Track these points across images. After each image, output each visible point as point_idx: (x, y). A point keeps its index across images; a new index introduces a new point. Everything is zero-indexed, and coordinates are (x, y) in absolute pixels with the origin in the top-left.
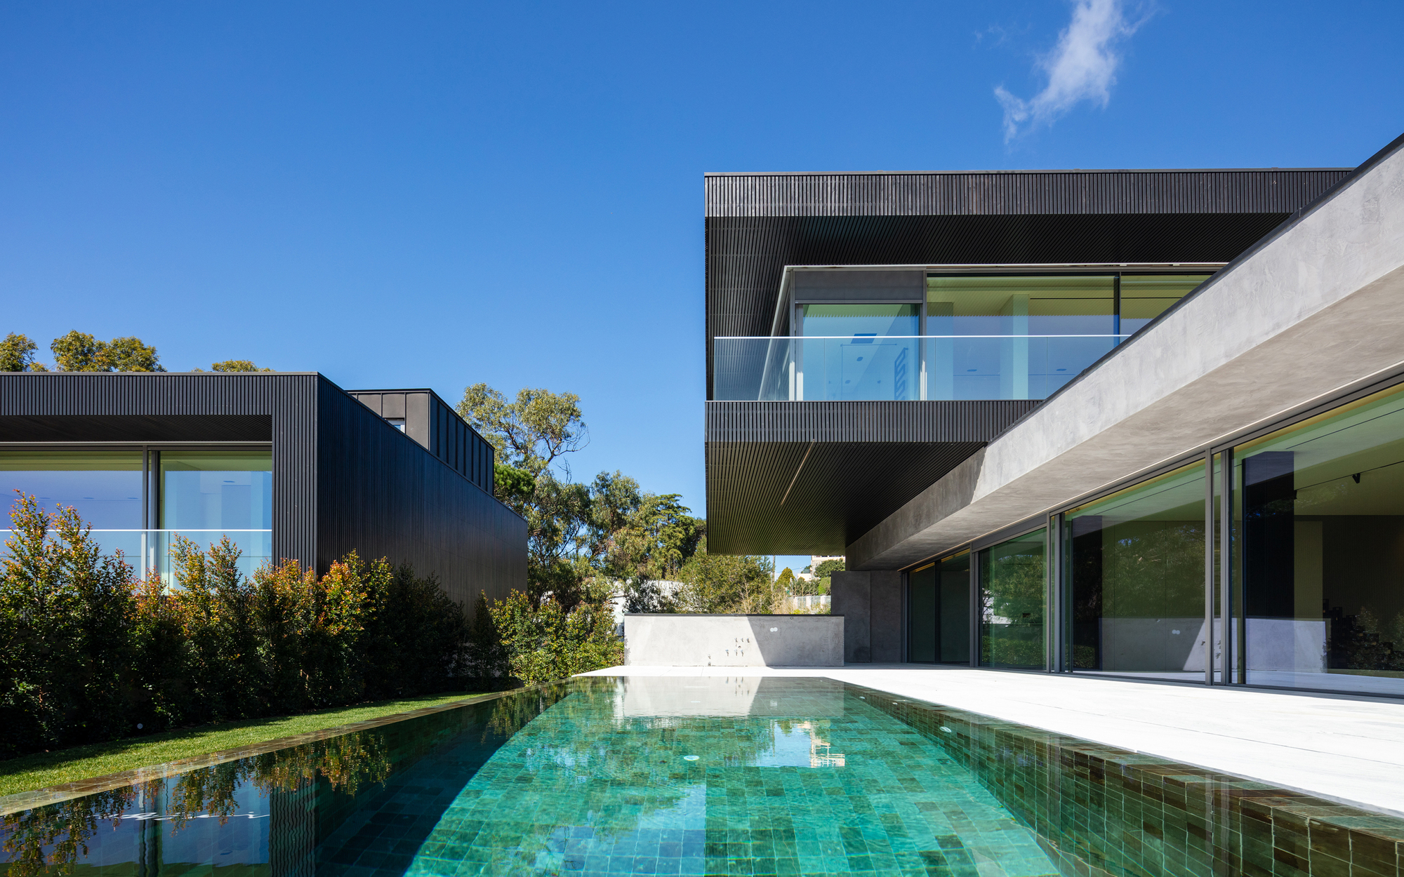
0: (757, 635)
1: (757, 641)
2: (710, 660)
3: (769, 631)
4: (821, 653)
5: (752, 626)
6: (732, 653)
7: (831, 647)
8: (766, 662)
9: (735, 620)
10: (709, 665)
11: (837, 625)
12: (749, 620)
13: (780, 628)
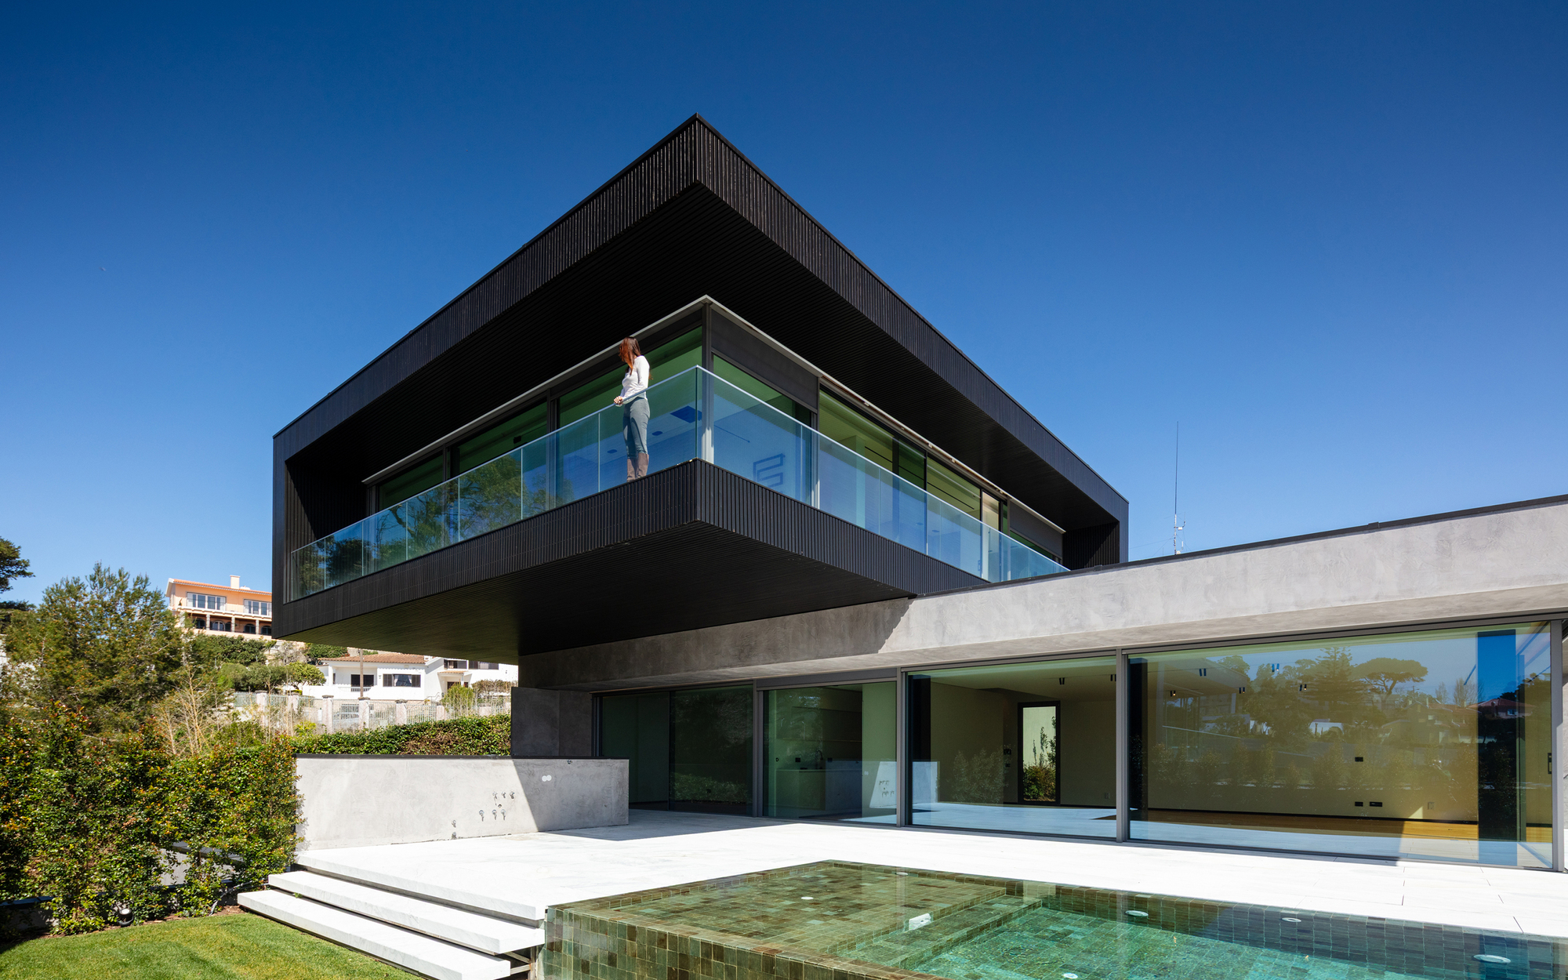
0: (525, 786)
1: (527, 796)
2: (454, 830)
3: (540, 780)
4: (604, 808)
5: (519, 772)
6: (488, 816)
7: (614, 800)
8: (537, 823)
9: (494, 765)
10: (454, 837)
11: (622, 770)
12: (515, 765)
13: (555, 777)
